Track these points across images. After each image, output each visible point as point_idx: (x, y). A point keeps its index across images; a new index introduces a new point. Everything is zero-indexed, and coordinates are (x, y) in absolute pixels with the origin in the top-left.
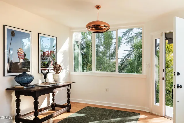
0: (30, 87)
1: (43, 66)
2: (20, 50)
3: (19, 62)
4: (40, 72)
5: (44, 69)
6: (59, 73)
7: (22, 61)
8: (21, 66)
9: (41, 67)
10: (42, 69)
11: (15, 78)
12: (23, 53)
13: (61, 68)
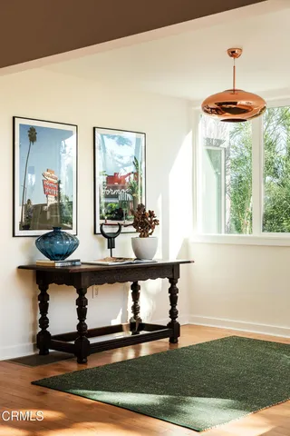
0: (69, 264)
1: (107, 214)
2: (48, 173)
3: (46, 205)
4: (98, 231)
5: (109, 222)
6: (151, 234)
7: (52, 200)
8: (51, 214)
9: (102, 218)
10: (103, 221)
11: (37, 241)
12: (56, 181)
13: (155, 221)
